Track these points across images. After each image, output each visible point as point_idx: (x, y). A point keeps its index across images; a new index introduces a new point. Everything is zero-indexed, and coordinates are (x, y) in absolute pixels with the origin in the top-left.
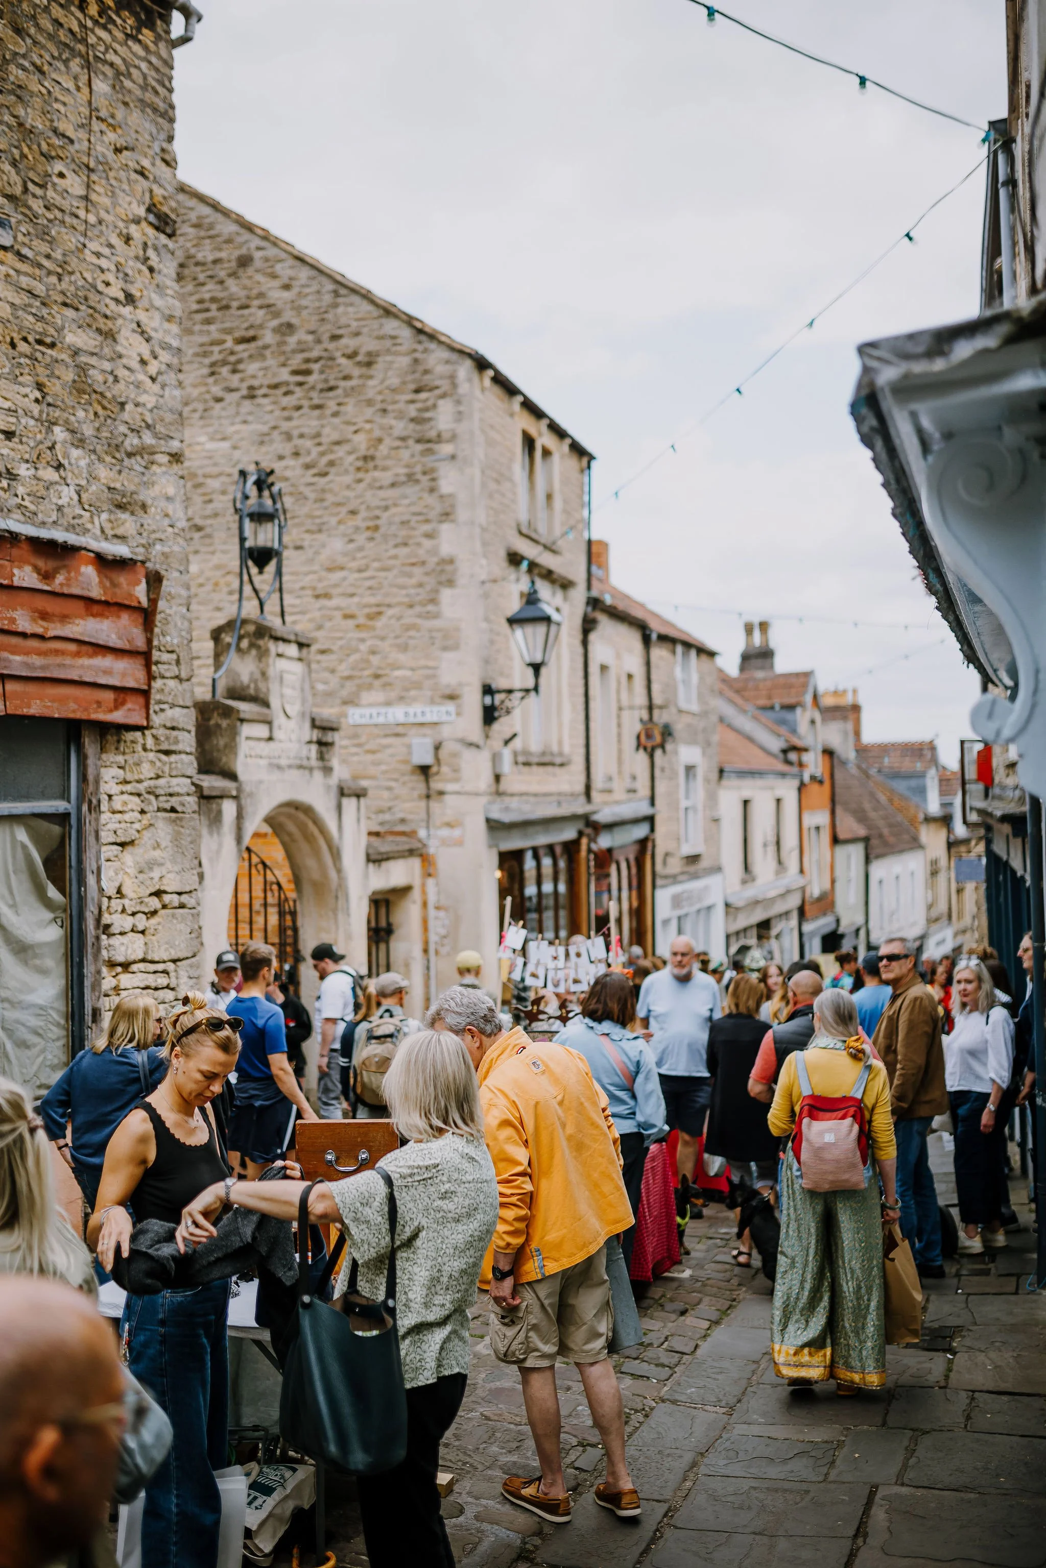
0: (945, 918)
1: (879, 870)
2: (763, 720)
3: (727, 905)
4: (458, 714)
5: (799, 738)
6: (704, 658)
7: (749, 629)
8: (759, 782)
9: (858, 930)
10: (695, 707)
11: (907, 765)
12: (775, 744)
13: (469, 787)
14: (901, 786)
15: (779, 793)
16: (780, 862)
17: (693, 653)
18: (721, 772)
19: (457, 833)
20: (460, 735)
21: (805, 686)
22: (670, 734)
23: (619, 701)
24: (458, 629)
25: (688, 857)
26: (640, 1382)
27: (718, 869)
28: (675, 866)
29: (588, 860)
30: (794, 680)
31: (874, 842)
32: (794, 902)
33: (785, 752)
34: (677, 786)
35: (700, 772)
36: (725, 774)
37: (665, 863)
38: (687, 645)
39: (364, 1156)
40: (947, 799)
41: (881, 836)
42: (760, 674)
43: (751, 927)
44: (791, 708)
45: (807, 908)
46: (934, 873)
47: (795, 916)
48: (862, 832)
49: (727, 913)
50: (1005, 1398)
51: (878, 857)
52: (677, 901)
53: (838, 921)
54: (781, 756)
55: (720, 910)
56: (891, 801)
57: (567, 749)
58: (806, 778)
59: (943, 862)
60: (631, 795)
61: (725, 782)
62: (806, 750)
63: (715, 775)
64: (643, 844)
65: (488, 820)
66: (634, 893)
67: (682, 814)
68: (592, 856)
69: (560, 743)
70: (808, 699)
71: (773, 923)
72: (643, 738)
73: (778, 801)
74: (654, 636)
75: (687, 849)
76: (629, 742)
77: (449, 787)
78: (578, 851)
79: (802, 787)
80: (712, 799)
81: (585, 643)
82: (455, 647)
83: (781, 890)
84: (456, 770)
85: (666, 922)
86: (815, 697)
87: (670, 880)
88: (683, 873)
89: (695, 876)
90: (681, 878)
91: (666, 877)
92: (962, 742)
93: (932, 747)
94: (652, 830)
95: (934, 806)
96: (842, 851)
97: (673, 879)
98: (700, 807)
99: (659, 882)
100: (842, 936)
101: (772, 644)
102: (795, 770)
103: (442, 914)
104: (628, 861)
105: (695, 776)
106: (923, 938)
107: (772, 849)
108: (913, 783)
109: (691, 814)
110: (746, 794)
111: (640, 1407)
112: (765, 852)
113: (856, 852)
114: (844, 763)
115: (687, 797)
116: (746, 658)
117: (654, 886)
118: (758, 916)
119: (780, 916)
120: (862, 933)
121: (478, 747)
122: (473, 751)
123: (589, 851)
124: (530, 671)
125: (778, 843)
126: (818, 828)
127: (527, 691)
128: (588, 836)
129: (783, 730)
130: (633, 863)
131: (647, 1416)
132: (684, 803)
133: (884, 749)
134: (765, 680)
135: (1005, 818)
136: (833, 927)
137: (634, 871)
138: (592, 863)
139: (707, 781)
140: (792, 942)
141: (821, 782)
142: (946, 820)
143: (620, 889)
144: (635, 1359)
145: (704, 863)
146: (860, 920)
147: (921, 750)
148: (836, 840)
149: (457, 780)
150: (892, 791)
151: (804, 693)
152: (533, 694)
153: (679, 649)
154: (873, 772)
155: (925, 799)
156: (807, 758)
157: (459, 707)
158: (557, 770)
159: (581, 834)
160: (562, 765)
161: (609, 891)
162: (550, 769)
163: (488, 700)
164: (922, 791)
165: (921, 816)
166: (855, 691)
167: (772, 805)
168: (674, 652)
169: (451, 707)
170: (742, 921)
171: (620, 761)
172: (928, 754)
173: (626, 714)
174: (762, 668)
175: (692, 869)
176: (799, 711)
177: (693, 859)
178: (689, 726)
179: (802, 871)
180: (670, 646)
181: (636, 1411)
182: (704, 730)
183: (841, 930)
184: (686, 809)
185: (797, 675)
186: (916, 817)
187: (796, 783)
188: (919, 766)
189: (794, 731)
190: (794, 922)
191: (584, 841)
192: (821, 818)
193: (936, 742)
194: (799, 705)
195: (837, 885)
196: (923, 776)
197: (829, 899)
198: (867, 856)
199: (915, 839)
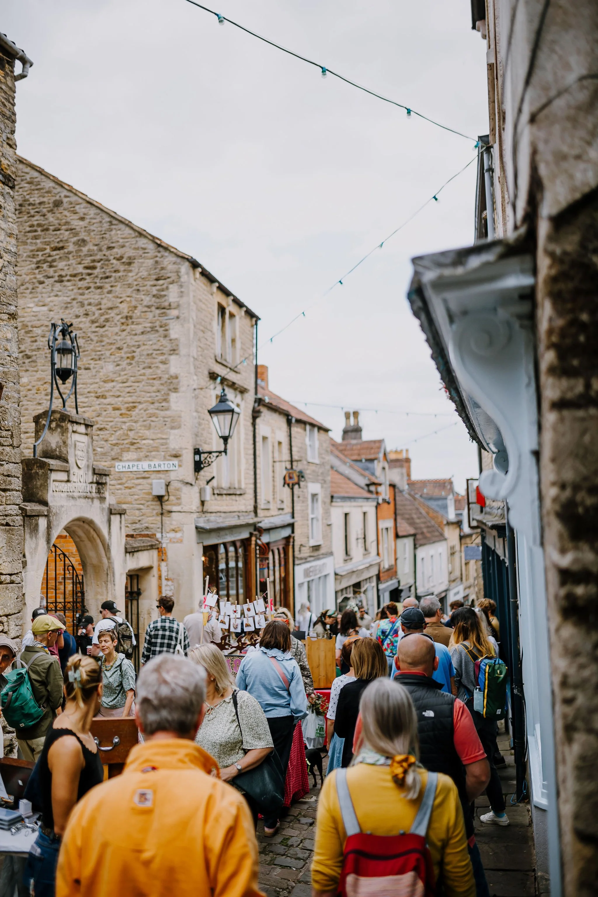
0: (459, 580)
1: (421, 553)
2: (357, 468)
3: (336, 574)
4: (180, 466)
5: (376, 477)
6: (322, 432)
7: (347, 416)
8: (354, 504)
9: (410, 587)
10: (317, 461)
11: (436, 492)
12: (363, 482)
13: (185, 509)
14: (433, 504)
15: (365, 509)
16: (366, 550)
17: (316, 429)
18: (332, 497)
19: (179, 535)
20: (181, 478)
21: (379, 448)
22: (303, 477)
23: (273, 458)
24: (180, 417)
25: (313, 547)
26: (285, 870)
27: (331, 554)
28: (306, 552)
29: (256, 550)
30: (372, 445)
31: (419, 537)
32: (374, 572)
33: (368, 485)
34: (307, 505)
35: (320, 498)
36: (334, 500)
37: (300, 551)
38: (313, 425)
39: (116, 740)
40: (459, 512)
41: (422, 533)
42: (354, 442)
43: (350, 586)
44: (371, 460)
45: (381, 575)
46: (452, 554)
47: (375, 579)
48: (412, 531)
49: (336, 579)
50: (500, 873)
51: (421, 545)
52: (307, 573)
53: (399, 582)
54: (366, 488)
55: (332, 577)
56: (428, 513)
57: (243, 486)
58: (380, 501)
59: (457, 548)
60: (281, 512)
61: (333, 504)
62: (380, 485)
63: (328, 500)
64: (287, 539)
65: (197, 528)
66: (282, 568)
67: (310, 522)
68: (258, 548)
69: (239, 482)
70: (381, 455)
71: (362, 584)
72: (287, 478)
73: (365, 513)
74: (293, 420)
75: (312, 543)
76: (279, 481)
77: (174, 508)
78: (250, 545)
79: (378, 506)
80: (327, 513)
81: (254, 424)
82: (179, 427)
83: (368, 565)
84: (178, 499)
85: (301, 585)
86: (385, 454)
87: (303, 561)
88: (310, 556)
89: (318, 558)
90: (309, 559)
91: (301, 559)
92: (468, 480)
93: (451, 483)
94: (293, 532)
95: (452, 516)
96: (400, 542)
97: (305, 560)
98: (320, 518)
99: (297, 562)
100: (401, 591)
101: (360, 425)
102: (374, 496)
103: (170, 583)
104: (278, 549)
105: (317, 500)
106: (446, 591)
107: (361, 541)
108: (440, 503)
109: (315, 521)
110: (346, 510)
111: (285, 886)
112: (357, 543)
113: (409, 542)
114: (401, 492)
115: (313, 513)
116: (346, 432)
117: (294, 565)
118: (354, 580)
119: (366, 579)
120: (413, 589)
121: (191, 485)
122: (189, 487)
123: (256, 544)
124: (222, 441)
125: (365, 538)
126: (387, 529)
127: (220, 452)
128: (256, 535)
129: (367, 473)
130: (282, 551)
131: (289, 892)
132: (311, 516)
133: (424, 483)
134: (356, 444)
135: (493, 527)
136: (396, 586)
137: (282, 556)
138: (258, 552)
139: (324, 503)
140: (373, 595)
141: (389, 503)
142: (459, 524)
143: (274, 566)
144: (283, 855)
145: (322, 551)
146: (412, 582)
147: (445, 483)
148: (397, 536)
149: (179, 504)
150: (428, 507)
151: (378, 453)
152: (223, 454)
153: (308, 427)
154: (417, 496)
155: (447, 512)
156: (380, 489)
157: (180, 461)
158: (237, 498)
159: (251, 534)
160: (241, 495)
161: (268, 568)
162: (233, 497)
163: (197, 458)
164: (445, 507)
165: (445, 522)
166: (407, 451)
167: (362, 515)
168: (305, 430)
169: (176, 462)
170: (344, 584)
171: (274, 492)
172: (448, 486)
173: (277, 465)
174: (355, 438)
175: (315, 554)
176: (376, 462)
177: (316, 548)
178: (314, 471)
179: (378, 554)
180: (303, 425)
181: (283, 889)
182: (322, 473)
183: (400, 588)
184: (312, 519)
185: (375, 442)
186: (442, 522)
187: (375, 504)
188: (443, 493)
189: (373, 474)
190: (374, 584)
191: (253, 539)
192: (389, 523)
193: (453, 479)
194: (376, 459)
195: (398, 561)
196: (446, 499)
197: (394, 570)
198: (415, 545)
199: (442, 535)
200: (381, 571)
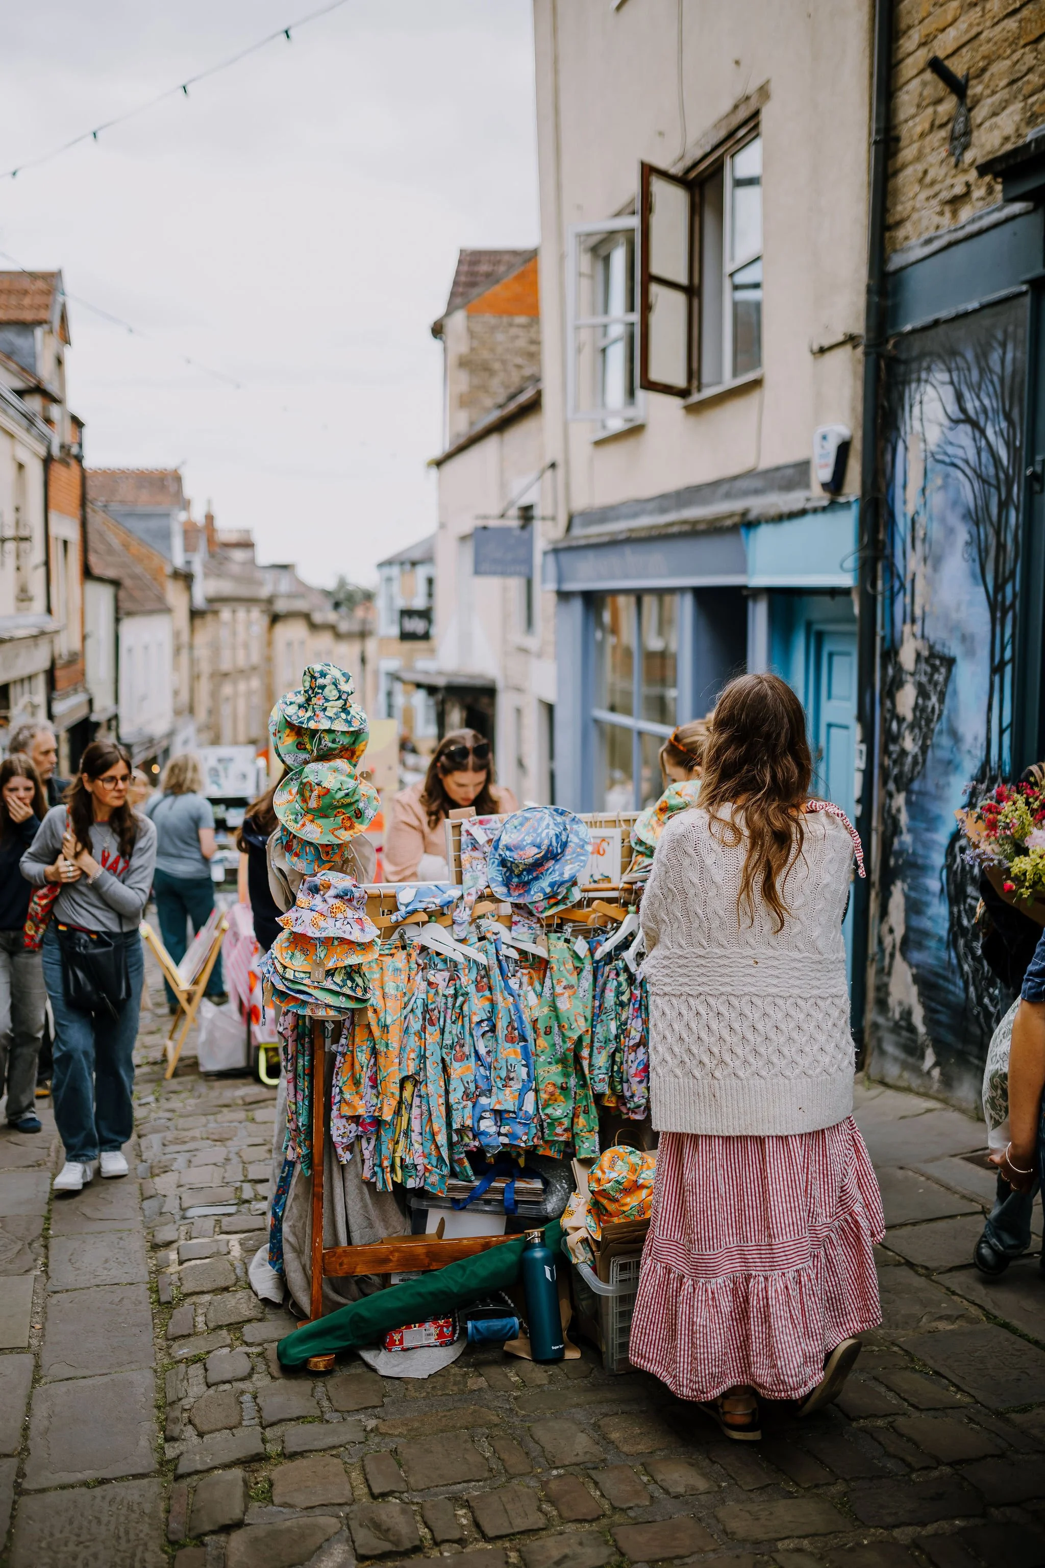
0: (188, 711)
1: (127, 633)
5: (41, 379)
9: (109, 719)
11: (144, 500)
14: (138, 528)
15: (20, 452)
21: (46, 294)
30: (26, 283)
31: (120, 590)
32: (39, 661)
33: (18, 392)
40: (187, 556)
44: (25, 326)
45: (59, 674)
46: (178, 649)
47: (40, 683)
48: (112, 573)
51: (130, 614)
53: (90, 702)
56: (126, 546)
58: (55, 448)
59: (185, 637)
62: (54, 399)
70: (55, 316)
71: (13, 692)
73: (19, 466)
79: (47, 461)
83: (34, 632)
86: (63, 322)
93: (178, 479)
95: (177, 559)
96: (92, 592)
100: (97, 725)
106: (171, 734)
108: (154, 524)
113: (106, 597)
119: (22, 680)
120: (114, 724)
126: (66, 544)
136: (84, 710)
142: (188, 579)
146: (111, 705)
147: (162, 480)
148: (87, 573)
150: (129, 532)
151: (42, 307)
154: (98, 505)
155: (169, 548)
156: (57, 410)
164: (163, 537)
165: (168, 570)
172: (173, 488)
176: (39, 332)
179: (49, 610)
183: (94, 718)
186: (161, 569)
188: (158, 503)
189: (30, 365)
190: (40, 698)
192: (71, 528)
193: (182, 471)
194: (40, 323)
195: (89, 642)
196: (167, 515)
197: (78, 667)
198: (117, 609)
199: (161, 599)
200: (59, 663)
